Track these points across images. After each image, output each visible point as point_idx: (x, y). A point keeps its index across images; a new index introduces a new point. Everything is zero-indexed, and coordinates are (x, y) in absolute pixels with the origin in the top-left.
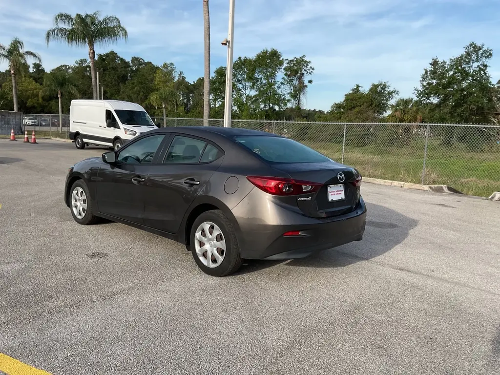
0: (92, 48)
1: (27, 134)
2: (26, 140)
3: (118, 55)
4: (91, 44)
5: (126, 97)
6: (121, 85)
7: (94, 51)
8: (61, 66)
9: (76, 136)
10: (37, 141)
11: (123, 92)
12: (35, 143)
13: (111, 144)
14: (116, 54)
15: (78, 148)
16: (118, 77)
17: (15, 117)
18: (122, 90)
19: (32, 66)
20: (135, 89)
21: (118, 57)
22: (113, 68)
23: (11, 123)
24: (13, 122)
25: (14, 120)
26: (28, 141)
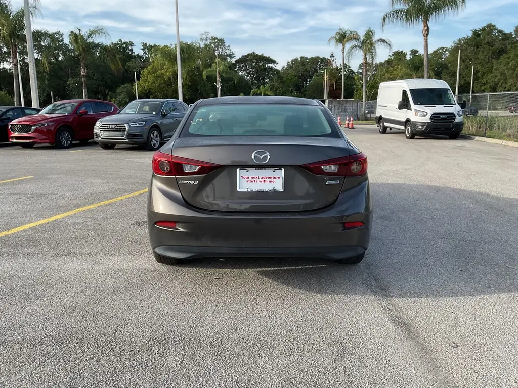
0: (426, 26)
1: (352, 121)
2: (346, 126)
3: (497, 26)
4: (426, 20)
5: (499, 75)
6: (495, 62)
7: (428, 27)
8: (438, 49)
9: (380, 119)
10: (354, 126)
11: (496, 70)
12: (353, 128)
13: (403, 128)
14: (494, 26)
15: (381, 133)
16: (493, 53)
17: (352, 104)
18: (495, 67)
19: (409, 53)
20: (510, 64)
21: (495, 29)
22: (488, 43)
23: (348, 110)
24: (350, 109)
25: (351, 108)
26: (348, 127)
